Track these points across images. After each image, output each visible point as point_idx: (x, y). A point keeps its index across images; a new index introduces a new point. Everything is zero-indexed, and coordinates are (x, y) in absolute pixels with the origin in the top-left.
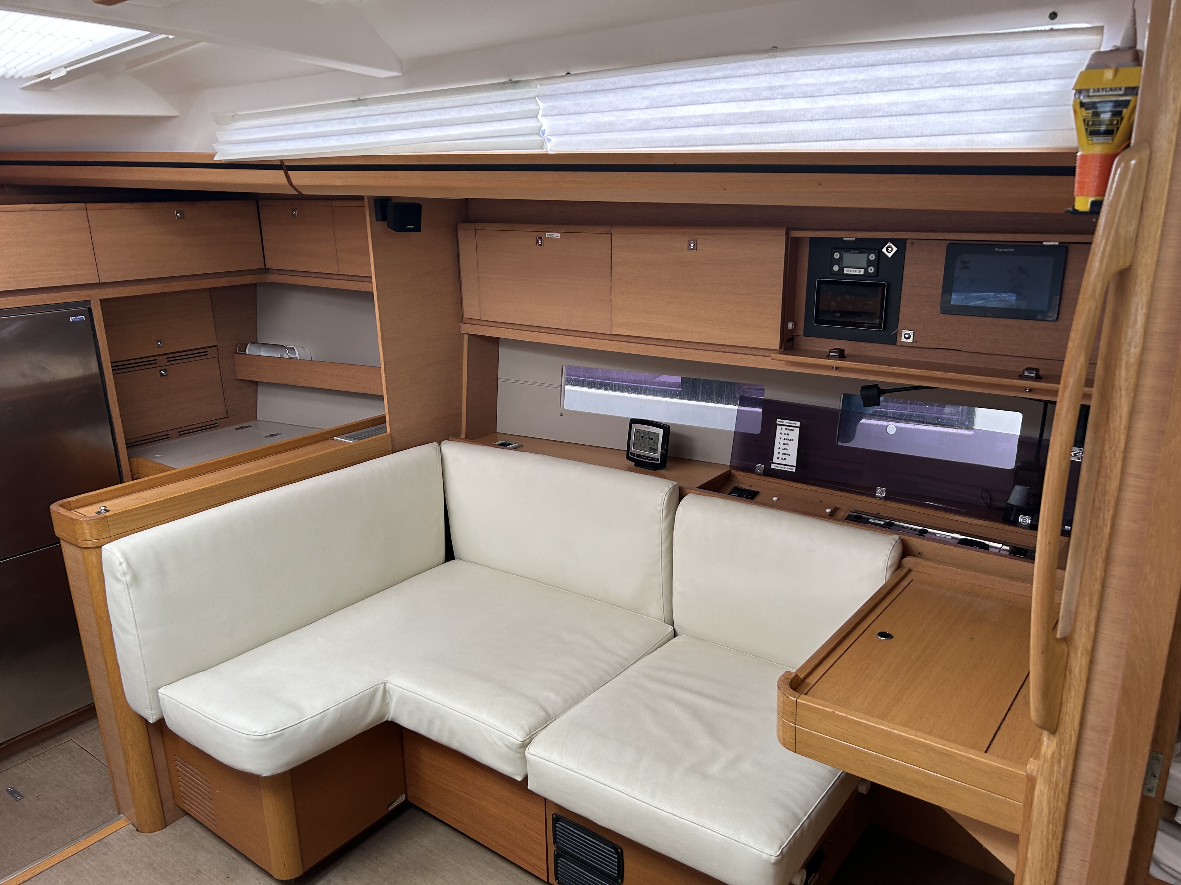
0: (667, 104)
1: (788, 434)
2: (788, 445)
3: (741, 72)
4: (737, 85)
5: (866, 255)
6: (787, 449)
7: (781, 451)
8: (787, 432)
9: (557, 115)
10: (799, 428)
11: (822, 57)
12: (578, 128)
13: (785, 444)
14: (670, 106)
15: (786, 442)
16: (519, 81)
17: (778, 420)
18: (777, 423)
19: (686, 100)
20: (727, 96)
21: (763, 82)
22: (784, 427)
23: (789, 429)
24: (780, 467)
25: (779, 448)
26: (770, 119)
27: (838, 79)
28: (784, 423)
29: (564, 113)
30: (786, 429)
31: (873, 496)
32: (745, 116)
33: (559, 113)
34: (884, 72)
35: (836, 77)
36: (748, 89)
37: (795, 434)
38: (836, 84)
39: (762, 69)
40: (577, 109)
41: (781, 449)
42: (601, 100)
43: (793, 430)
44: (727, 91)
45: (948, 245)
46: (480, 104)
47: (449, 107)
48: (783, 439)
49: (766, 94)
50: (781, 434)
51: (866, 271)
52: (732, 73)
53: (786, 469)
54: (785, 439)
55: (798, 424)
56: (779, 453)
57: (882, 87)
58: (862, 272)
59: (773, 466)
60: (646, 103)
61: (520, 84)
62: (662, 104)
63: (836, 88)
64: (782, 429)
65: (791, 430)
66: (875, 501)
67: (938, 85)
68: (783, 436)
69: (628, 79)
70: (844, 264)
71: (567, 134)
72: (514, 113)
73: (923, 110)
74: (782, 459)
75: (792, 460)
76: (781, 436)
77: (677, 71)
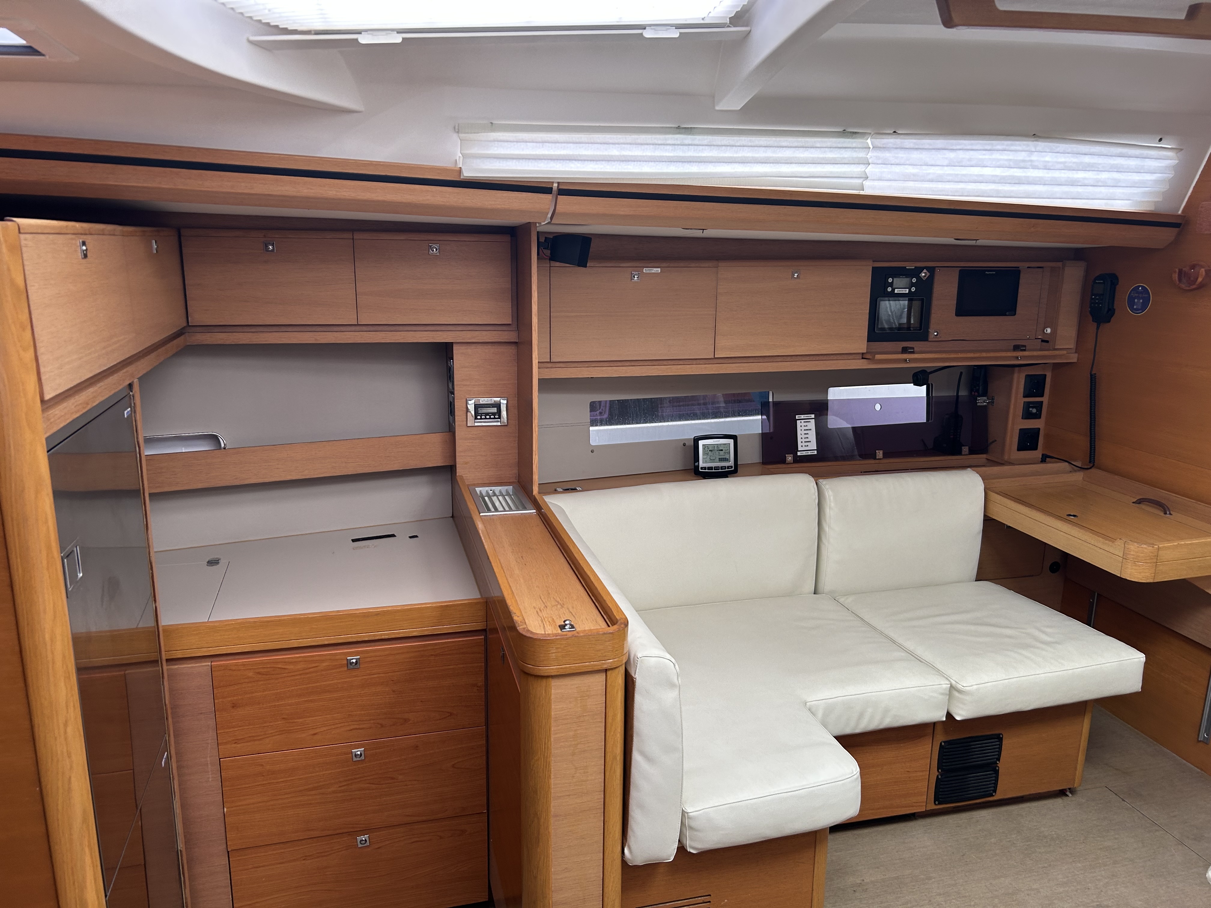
0: (961, 165)
1: (807, 426)
2: (808, 434)
3: (1013, 148)
4: (1005, 156)
5: (908, 279)
6: (808, 438)
7: (804, 440)
8: (805, 424)
9: (882, 164)
10: (814, 420)
11: (1058, 145)
12: (889, 176)
13: (806, 434)
14: (962, 166)
15: (806, 432)
16: (858, 133)
17: (797, 416)
18: (797, 418)
19: (973, 163)
20: (998, 163)
21: (1022, 156)
22: (802, 421)
23: (806, 422)
24: (804, 453)
25: (802, 438)
26: (1019, 181)
27: (1063, 160)
28: (802, 418)
29: (887, 163)
30: (804, 422)
31: (875, 458)
32: (1003, 178)
33: (883, 163)
34: (1087, 159)
35: (1062, 159)
36: (1010, 160)
37: (812, 424)
38: (1061, 163)
39: (1024, 148)
40: (897, 161)
41: (803, 438)
42: (915, 156)
43: (810, 422)
44: (999, 160)
45: (960, 270)
46: (816, 147)
47: (786, 147)
48: (803, 430)
49: (1022, 164)
50: (801, 426)
51: (910, 290)
52: (1007, 148)
53: (809, 453)
54: (804, 430)
55: (813, 416)
56: (802, 442)
57: (1086, 168)
58: (907, 291)
59: (799, 454)
60: (946, 162)
61: (857, 135)
62: (957, 164)
63: (1061, 166)
64: (801, 422)
65: (808, 422)
66: (877, 461)
67: (1111, 170)
68: (803, 428)
69: (940, 142)
70: (894, 287)
71: (881, 180)
72: (844, 158)
73: (1100, 184)
74: (805, 446)
75: (813, 445)
76: (801, 428)
77: (973, 142)
